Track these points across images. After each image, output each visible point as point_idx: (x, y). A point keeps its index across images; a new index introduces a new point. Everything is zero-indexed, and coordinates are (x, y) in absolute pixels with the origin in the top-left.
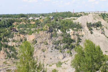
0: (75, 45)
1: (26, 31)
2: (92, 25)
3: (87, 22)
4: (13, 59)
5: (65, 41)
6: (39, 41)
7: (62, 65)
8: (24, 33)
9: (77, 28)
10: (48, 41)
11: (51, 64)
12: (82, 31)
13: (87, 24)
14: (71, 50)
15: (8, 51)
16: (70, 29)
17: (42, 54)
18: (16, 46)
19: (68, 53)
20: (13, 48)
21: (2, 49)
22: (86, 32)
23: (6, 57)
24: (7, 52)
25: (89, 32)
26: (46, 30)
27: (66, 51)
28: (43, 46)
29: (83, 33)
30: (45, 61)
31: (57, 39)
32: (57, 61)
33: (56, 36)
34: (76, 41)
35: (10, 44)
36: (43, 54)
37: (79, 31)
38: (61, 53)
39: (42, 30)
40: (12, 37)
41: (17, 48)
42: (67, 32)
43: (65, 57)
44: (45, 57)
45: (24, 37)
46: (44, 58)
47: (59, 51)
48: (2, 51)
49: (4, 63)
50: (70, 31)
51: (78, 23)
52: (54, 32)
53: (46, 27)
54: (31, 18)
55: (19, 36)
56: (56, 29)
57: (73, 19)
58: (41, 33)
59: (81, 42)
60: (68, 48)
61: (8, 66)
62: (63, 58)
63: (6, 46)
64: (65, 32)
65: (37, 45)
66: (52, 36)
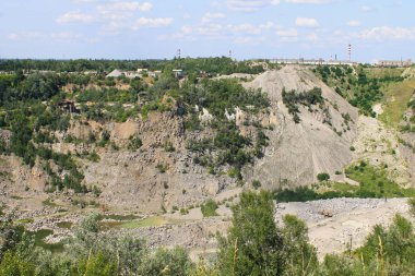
0: (252, 155)
1: (104, 111)
2: (297, 99)
3: (284, 90)
4: (71, 191)
5: (221, 142)
6: (147, 140)
7: (218, 211)
8: (101, 115)
9: (257, 106)
10: (175, 142)
11: (185, 208)
12: (268, 113)
13: (284, 94)
14: (240, 168)
15: (55, 168)
16: (237, 109)
17: (158, 180)
18: (78, 155)
19: (232, 176)
20: (68, 161)
21: (37, 161)
22: (282, 117)
23: (50, 186)
24: (51, 173)
25: (290, 117)
26: (169, 110)
27: (225, 170)
28: (161, 156)
29: (273, 120)
30: (167, 197)
31: (201, 137)
32: (202, 200)
33: (195, 125)
34: (254, 143)
35: (57, 148)
36: (160, 178)
37: (260, 114)
38: (211, 176)
39: (156, 108)
40: (65, 127)
41: (79, 160)
42: (228, 117)
43: (223, 188)
44: (166, 187)
45: (101, 129)
46: (163, 190)
47: (207, 169)
48: (35, 169)
49: (46, 203)
50: (235, 113)
51: (260, 90)
52: (189, 115)
53: (169, 101)
54: (116, 73)
55: (86, 124)
56: (197, 107)
57: (242, 79)
58: (154, 117)
59: (268, 144)
60: (231, 162)
61: (58, 214)
62: (218, 192)
63: (48, 155)
64: (223, 116)
65: (142, 151)
66: (184, 127)
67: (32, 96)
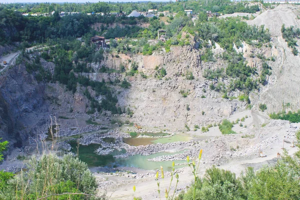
0: (258, 83)
2: (295, 34)
3: (283, 26)
5: (232, 72)
6: (171, 70)
7: (233, 129)
8: (129, 49)
9: (261, 40)
10: (194, 71)
11: (205, 127)
12: (270, 46)
13: (283, 30)
14: (248, 93)
16: (244, 43)
17: (182, 103)
18: (111, 83)
19: (242, 100)
20: (102, 88)
22: (282, 50)
25: (289, 50)
26: (188, 44)
27: (236, 96)
28: (183, 83)
29: (274, 52)
30: (189, 118)
31: (215, 67)
32: (218, 120)
33: (209, 57)
34: (260, 73)
35: (93, 77)
36: (183, 101)
37: (263, 47)
38: (225, 100)
39: (177, 43)
40: (99, 59)
41: (112, 87)
42: (236, 49)
43: (235, 110)
44: (188, 109)
45: (130, 61)
46: (186, 112)
47: (222, 94)
49: (89, 122)
50: (242, 46)
51: (263, 27)
52: (204, 49)
53: (187, 37)
55: (117, 57)
56: (210, 42)
57: (244, 18)
58: (176, 51)
59: (271, 74)
60: (240, 89)
61: (101, 131)
62: (232, 114)
63: (87, 82)
64: (233, 50)
65: (167, 80)
66: (201, 59)
67: (69, 34)
